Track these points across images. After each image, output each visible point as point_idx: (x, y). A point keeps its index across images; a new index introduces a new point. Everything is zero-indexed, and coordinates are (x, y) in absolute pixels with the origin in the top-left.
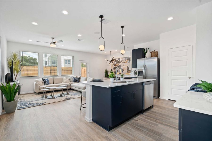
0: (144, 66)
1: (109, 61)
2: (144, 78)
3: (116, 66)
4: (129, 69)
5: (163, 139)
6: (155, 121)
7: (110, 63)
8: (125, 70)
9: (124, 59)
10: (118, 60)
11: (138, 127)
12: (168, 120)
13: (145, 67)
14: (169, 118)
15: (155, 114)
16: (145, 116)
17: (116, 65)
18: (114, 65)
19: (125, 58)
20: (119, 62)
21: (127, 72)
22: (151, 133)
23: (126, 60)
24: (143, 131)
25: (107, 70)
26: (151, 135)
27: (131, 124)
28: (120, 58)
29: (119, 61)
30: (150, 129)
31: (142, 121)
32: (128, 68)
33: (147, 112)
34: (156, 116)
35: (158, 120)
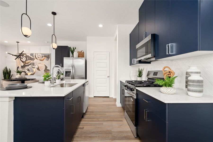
0: (72, 65)
1: (13, 55)
2: (72, 79)
3: (25, 63)
4: (48, 68)
5: (115, 135)
6: (98, 121)
7: (15, 59)
8: (42, 69)
9: (39, 55)
10: (30, 56)
11: (89, 134)
12: (105, 115)
13: (73, 67)
14: (105, 113)
15: (94, 113)
16: (87, 119)
17: (27, 62)
18: (23, 62)
19: (41, 54)
20: (33, 59)
21: (44, 72)
22: (103, 135)
23: (43, 57)
24: (96, 136)
25: (8, 68)
26: (106, 137)
27: (79, 135)
28: (33, 54)
29: (32, 57)
30: (101, 131)
31: (88, 126)
32: (46, 67)
33: (86, 115)
34: (95, 115)
35: (99, 119)
